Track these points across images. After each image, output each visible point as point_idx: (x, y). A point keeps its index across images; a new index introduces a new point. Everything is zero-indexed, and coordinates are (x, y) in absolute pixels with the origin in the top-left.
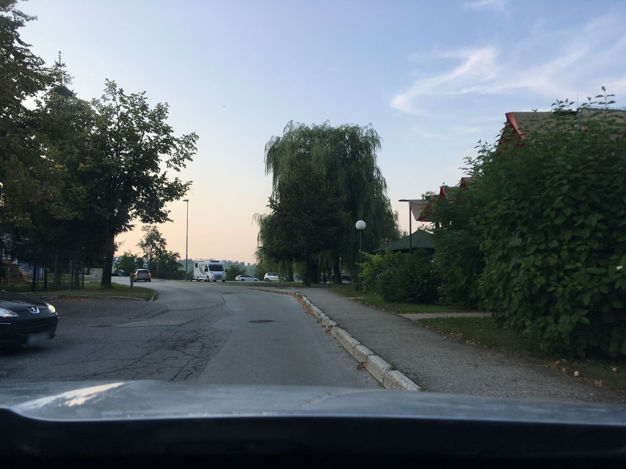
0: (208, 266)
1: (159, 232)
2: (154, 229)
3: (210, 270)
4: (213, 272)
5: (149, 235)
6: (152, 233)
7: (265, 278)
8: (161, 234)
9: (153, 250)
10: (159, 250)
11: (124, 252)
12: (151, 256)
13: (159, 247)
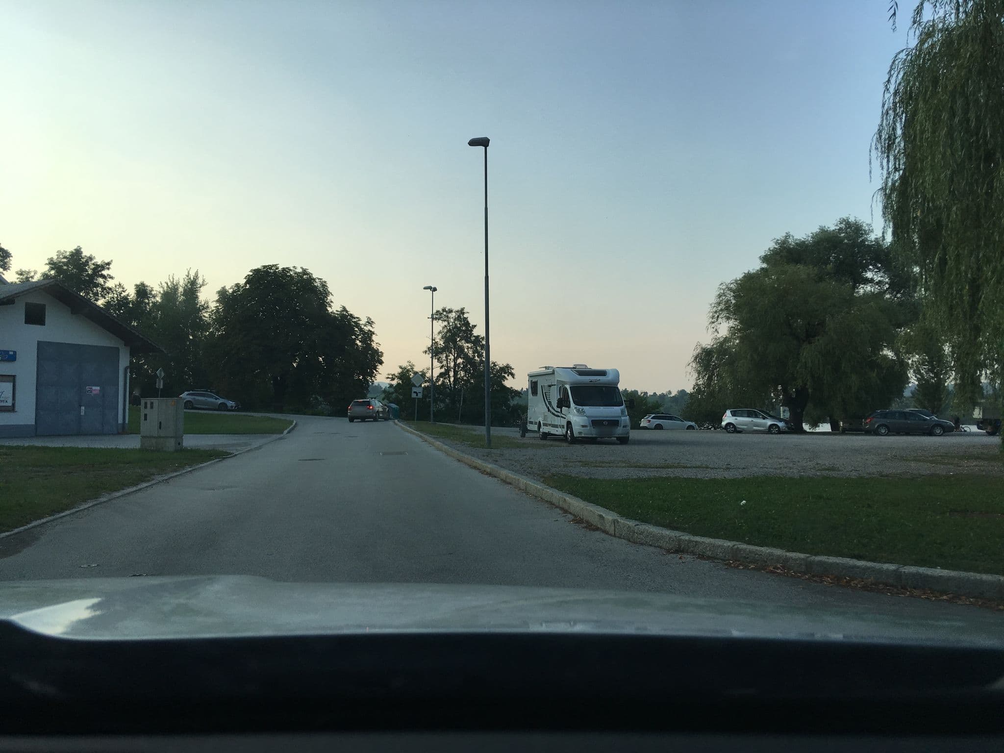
0: (568, 387)
1: (470, 321)
2: (459, 316)
3: (574, 402)
4: (586, 408)
5: (449, 331)
6: (456, 327)
7: (724, 423)
8: (475, 326)
9: (460, 361)
10: (468, 360)
11: (401, 367)
12: (456, 373)
13: (470, 353)
